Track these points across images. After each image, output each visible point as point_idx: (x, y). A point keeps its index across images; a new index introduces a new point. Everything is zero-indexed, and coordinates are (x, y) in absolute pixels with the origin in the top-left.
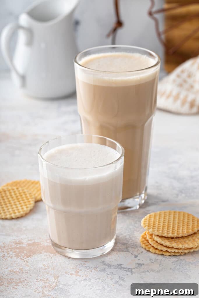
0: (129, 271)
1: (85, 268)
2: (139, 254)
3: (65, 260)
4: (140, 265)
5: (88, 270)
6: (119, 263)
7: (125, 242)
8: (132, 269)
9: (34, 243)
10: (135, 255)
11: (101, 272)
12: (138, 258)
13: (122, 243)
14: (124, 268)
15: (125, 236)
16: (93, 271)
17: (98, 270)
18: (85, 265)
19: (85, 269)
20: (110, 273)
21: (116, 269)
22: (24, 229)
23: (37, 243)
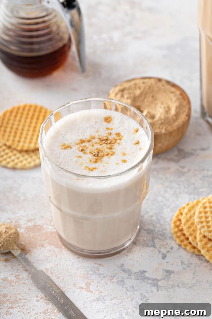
0: (154, 285)
1: (99, 278)
2: (168, 252)
3: (73, 261)
4: (169, 272)
5: (102, 282)
6: (141, 269)
7: (151, 227)
8: (158, 280)
9: (35, 226)
10: (163, 254)
11: (118, 284)
12: (166, 260)
13: (147, 230)
14: (148, 278)
15: (152, 216)
16: (109, 282)
17: (115, 281)
18: (99, 271)
19: (99, 280)
20: (130, 287)
21: (138, 280)
22: (23, 198)
23: (39, 226)
